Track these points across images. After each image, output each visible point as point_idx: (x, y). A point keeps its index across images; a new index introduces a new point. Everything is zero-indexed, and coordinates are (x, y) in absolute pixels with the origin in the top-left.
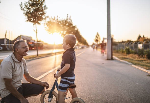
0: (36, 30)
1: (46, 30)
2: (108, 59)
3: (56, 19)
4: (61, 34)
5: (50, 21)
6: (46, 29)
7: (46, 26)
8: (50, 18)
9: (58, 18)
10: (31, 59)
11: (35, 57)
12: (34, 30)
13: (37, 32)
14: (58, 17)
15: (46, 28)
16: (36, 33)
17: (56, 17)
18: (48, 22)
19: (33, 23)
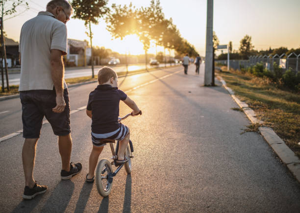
0: (91, 32)
1: (109, 31)
2: (206, 86)
3: (128, 10)
4: (139, 38)
5: (118, 14)
6: (110, 29)
7: (110, 24)
8: (118, 8)
9: (132, 8)
10: (81, 83)
11: (89, 80)
12: (87, 33)
13: (92, 36)
14: (131, 5)
15: (110, 27)
16: (90, 38)
17: (128, 6)
18: (113, 16)
19: (84, 21)
